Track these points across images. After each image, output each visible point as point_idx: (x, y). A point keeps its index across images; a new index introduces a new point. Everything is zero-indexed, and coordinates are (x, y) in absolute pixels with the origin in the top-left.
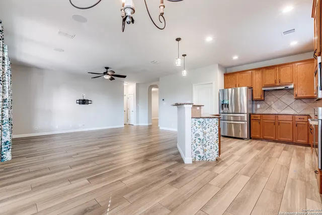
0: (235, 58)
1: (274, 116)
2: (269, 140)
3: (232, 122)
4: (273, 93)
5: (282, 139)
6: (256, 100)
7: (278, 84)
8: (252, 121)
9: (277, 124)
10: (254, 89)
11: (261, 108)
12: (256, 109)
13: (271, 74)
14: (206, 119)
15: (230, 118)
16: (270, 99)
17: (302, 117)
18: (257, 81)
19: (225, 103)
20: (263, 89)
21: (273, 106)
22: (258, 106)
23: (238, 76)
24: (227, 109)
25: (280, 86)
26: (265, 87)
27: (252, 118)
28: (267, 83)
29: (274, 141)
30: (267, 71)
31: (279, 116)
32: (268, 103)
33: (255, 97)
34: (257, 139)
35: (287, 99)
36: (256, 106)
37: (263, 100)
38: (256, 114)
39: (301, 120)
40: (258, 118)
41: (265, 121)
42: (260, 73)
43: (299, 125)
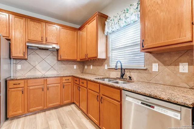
1: (43, 79)
2: (35, 113)
4: (38, 52)
5: (51, 105)
6: (16, 59)
7: (45, 43)
9: (45, 89)
10: (13, 42)
12: (16, 71)
13: (37, 29)
16: (35, 59)
17: (67, 78)
20: (27, 44)
21: (38, 67)
22: (19, 67)
26: (28, 42)
28: (32, 38)
29: (44, 110)
30: (32, 24)
31: (48, 79)
32: (32, 63)
33: (14, 54)
34: (17, 117)
35: (51, 59)
36: (16, 67)
37: (26, 59)
38: (17, 80)
39: (67, 81)
40: (20, 86)
41: (31, 88)
42: (22, 21)
43: (65, 87)
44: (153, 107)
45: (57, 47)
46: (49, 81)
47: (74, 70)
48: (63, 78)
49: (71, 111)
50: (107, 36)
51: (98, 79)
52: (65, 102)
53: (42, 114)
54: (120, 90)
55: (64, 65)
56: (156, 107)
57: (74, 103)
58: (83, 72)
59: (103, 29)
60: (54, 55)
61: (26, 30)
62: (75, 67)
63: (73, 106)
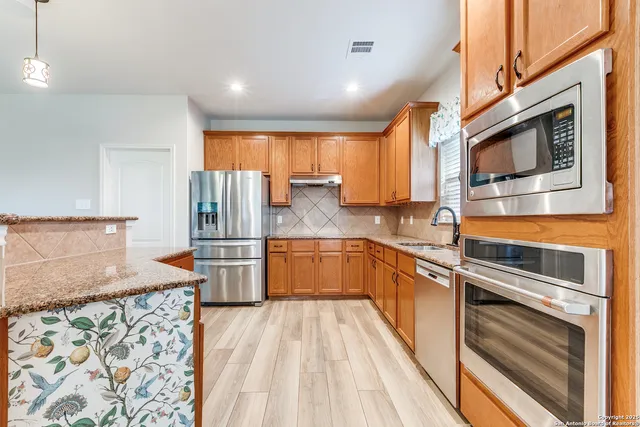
0: (237, 87)
1: (313, 242)
2: (302, 297)
3: (223, 263)
4: (306, 191)
5: (325, 290)
6: (275, 206)
7: (316, 174)
8: (270, 256)
9: (317, 260)
10: (273, 180)
11: (283, 225)
12: (276, 227)
13: (305, 151)
14: (130, 301)
15: (219, 252)
16: (301, 204)
17: (355, 243)
18: (279, 160)
19: (204, 210)
20: (292, 181)
21: (306, 220)
22: (280, 219)
23: (237, 141)
24: (212, 226)
25: (318, 177)
26: (293, 177)
27: (271, 249)
28: (298, 168)
30: (298, 143)
31: (321, 242)
32: (298, 213)
33: (275, 200)
34: (279, 298)
35: (327, 205)
36: (276, 218)
37: (289, 207)
38: (278, 239)
39: (355, 249)
40: (282, 249)
41: (296, 254)
42: (284, 143)
43: (351, 260)
44: (435, 277)
45: (337, 180)
46: (323, 245)
47: (374, 226)
48: (348, 242)
49: (360, 307)
50: (436, 150)
51: (407, 245)
52: (352, 290)
53: (312, 302)
54: (412, 256)
55: (353, 217)
56: (438, 277)
57: (369, 297)
58: (396, 233)
59: (426, 137)
60: (334, 196)
61: (290, 150)
62: (378, 219)
63: (367, 302)
